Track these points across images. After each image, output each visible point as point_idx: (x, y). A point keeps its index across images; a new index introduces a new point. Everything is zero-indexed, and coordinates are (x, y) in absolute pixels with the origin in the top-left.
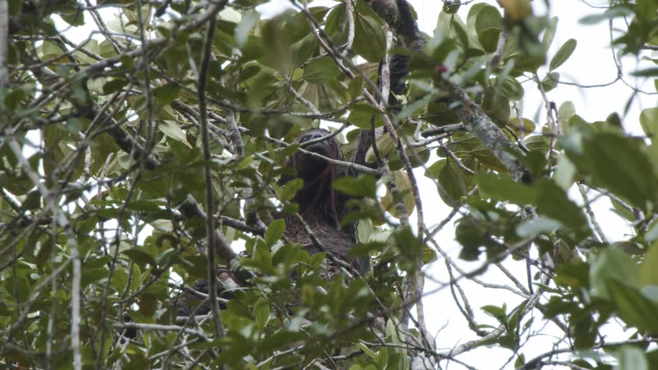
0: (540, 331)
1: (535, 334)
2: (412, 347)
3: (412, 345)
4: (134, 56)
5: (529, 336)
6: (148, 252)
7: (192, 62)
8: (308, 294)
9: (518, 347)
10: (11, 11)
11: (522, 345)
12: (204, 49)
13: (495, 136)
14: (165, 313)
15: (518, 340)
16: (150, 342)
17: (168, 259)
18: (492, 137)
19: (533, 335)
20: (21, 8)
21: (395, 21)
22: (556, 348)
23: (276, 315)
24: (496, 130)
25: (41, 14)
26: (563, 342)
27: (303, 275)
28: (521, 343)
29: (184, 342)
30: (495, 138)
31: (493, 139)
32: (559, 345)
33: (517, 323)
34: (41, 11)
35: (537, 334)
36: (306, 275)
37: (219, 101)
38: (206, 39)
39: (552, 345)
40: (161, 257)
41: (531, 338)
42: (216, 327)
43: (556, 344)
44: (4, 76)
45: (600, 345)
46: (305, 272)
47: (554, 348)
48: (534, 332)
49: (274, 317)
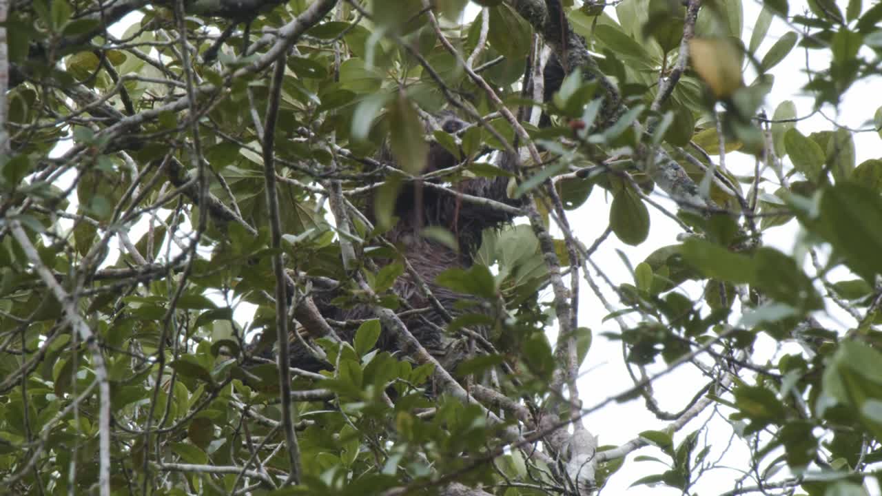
0: (718, 462)
1: (711, 466)
2: (548, 487)
3: (548, 485)
4: (178, 109)
5: (702, 470)
6: (201, 363)
7: (255, 115)
8: (404, 424)
9: (689, 485)
10: (12, 56)
11: (694, 483)
12: (269, 98)
13: (675, 177)
14: (225, 444)
15: (688, 477)
16: (201, 486)
17: (227, 373)
18: (671, 178)
19: (707, 469)
20: (27, 52)
21: (543, 23)
22: (739, 487)
23: (368, 446)
24: (676, 169)
25: (51, 60)
26: (749, 478)
27: (404, 394)
28: (692, 480)
29: (247, 485)
30: (675, 179)
31: (672, 180)
32: (744, 482)
33: (686, 454)
34: (51, 56)
35: (713, 467)
36: (408, 393)
37: (292, 164)
38: (272, 85)
39: (735, 483)
40: (218, 372)
41: (705, 473)
42: (292, 461)
43: (740, 481)
44: (4, 142)
45: (797, 481)
46: (407, 390)
47: (736, 486)
48: (709, 464)
49: (367, 450)
